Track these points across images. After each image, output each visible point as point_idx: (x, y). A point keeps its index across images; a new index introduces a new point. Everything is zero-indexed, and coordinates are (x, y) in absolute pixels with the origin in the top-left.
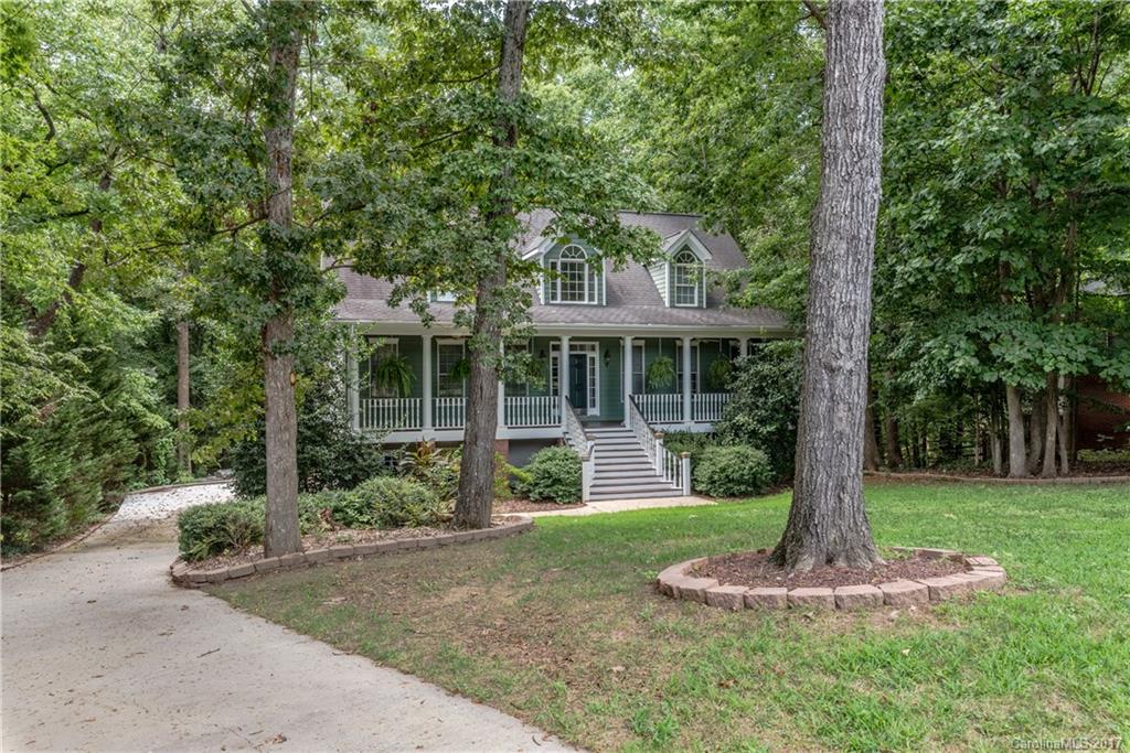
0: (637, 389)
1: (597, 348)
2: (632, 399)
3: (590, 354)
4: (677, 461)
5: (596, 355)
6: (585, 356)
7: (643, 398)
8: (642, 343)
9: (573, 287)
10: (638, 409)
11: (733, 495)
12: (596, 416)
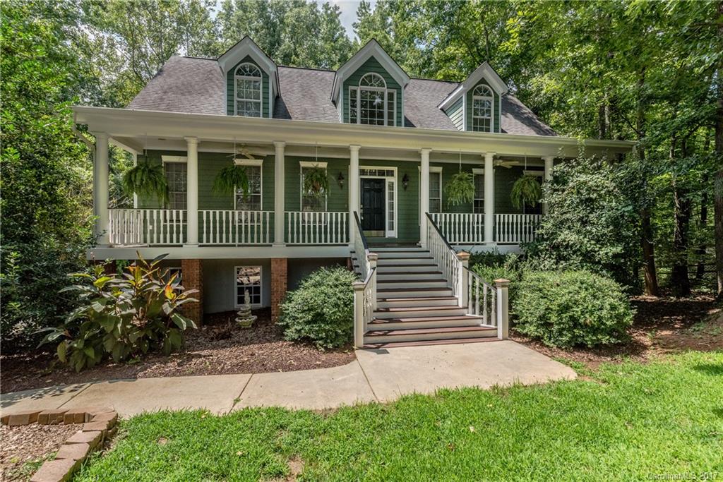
0: (434, 208)
1: (396, 173)
2: (430, 217)
3: (388, 179)
4: (489, 290)
5: (394, 180)
6: (384, 181)
7: (441, 217)
8: (439, 169)
9: (372, 114)
10: (436, 227)
11: (580, 347)
12: (394, 239)
